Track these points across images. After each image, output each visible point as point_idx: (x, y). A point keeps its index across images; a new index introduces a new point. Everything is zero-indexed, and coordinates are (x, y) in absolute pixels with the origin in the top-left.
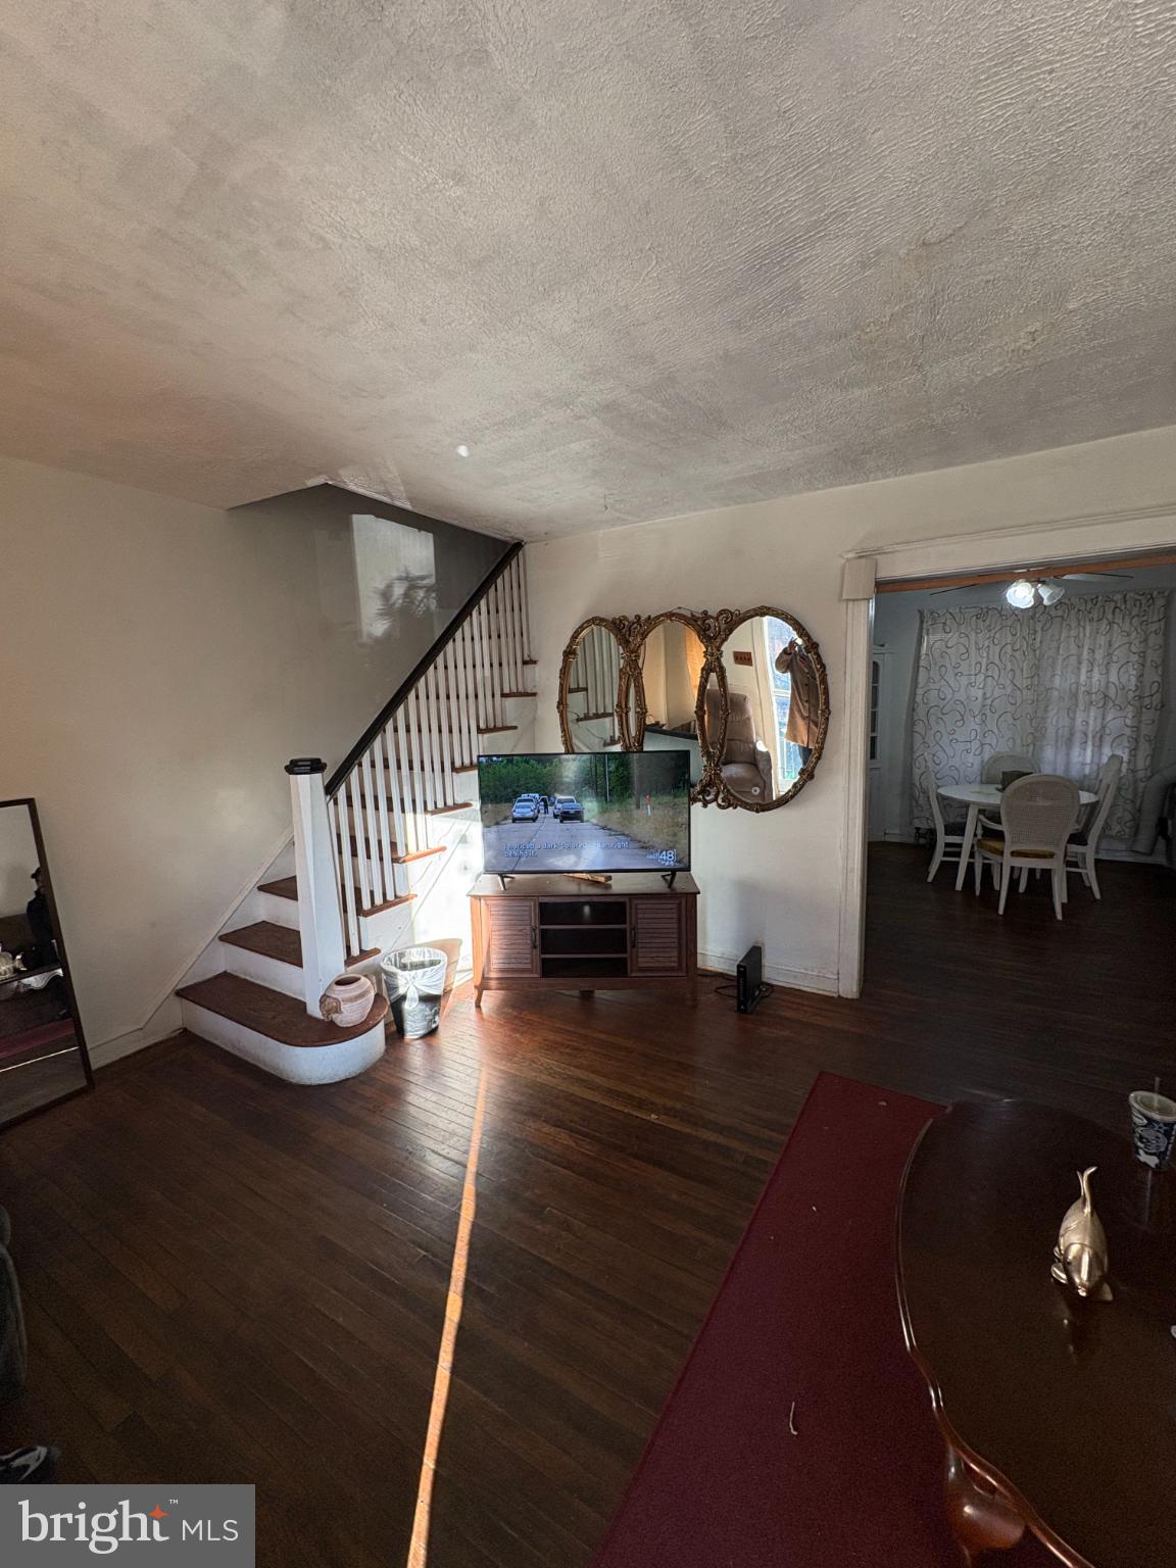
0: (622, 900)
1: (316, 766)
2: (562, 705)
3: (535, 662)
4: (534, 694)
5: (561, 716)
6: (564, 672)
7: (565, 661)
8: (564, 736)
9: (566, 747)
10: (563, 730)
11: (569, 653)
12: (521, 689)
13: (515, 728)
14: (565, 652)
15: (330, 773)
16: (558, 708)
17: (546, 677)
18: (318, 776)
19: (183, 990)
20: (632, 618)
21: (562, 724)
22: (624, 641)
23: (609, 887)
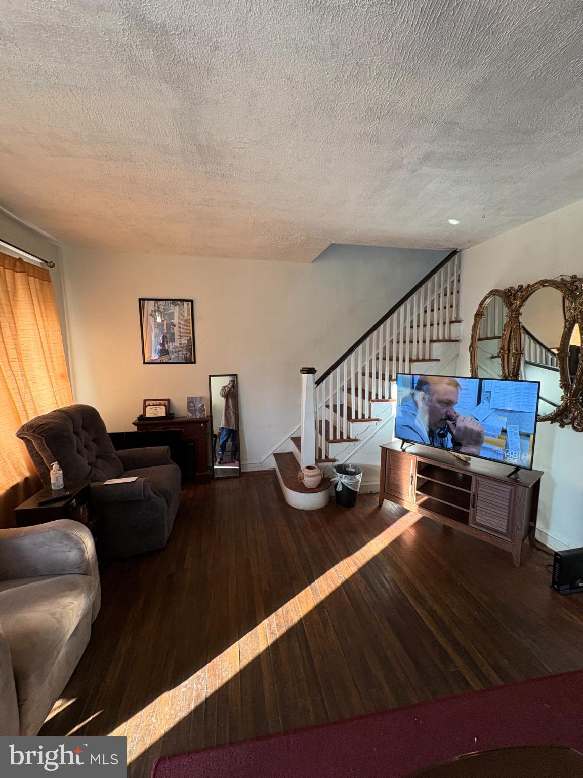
0: (470, 474)
1: (311, 371)
2: (472, 348)
3: (460, 321)
4: (457, 341)
5: (471, 355)
6: (475, 327)
7: (475, 320)
8: (472, 367)
9: (472, 374)
10: (471, 363)
11: (478, 315)
12: (447, 337)
13: (438, 360)
14: (476, 314)
15: (318, 375)
16: (470, 349)
17: (464, 330)
18: (311, 376)
19: (278, 454)
20: (516, 288)
21: (471, 359)
22: (509, 305)
23: (469, 464)
